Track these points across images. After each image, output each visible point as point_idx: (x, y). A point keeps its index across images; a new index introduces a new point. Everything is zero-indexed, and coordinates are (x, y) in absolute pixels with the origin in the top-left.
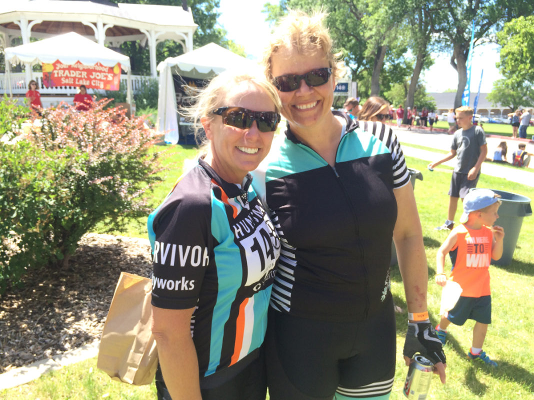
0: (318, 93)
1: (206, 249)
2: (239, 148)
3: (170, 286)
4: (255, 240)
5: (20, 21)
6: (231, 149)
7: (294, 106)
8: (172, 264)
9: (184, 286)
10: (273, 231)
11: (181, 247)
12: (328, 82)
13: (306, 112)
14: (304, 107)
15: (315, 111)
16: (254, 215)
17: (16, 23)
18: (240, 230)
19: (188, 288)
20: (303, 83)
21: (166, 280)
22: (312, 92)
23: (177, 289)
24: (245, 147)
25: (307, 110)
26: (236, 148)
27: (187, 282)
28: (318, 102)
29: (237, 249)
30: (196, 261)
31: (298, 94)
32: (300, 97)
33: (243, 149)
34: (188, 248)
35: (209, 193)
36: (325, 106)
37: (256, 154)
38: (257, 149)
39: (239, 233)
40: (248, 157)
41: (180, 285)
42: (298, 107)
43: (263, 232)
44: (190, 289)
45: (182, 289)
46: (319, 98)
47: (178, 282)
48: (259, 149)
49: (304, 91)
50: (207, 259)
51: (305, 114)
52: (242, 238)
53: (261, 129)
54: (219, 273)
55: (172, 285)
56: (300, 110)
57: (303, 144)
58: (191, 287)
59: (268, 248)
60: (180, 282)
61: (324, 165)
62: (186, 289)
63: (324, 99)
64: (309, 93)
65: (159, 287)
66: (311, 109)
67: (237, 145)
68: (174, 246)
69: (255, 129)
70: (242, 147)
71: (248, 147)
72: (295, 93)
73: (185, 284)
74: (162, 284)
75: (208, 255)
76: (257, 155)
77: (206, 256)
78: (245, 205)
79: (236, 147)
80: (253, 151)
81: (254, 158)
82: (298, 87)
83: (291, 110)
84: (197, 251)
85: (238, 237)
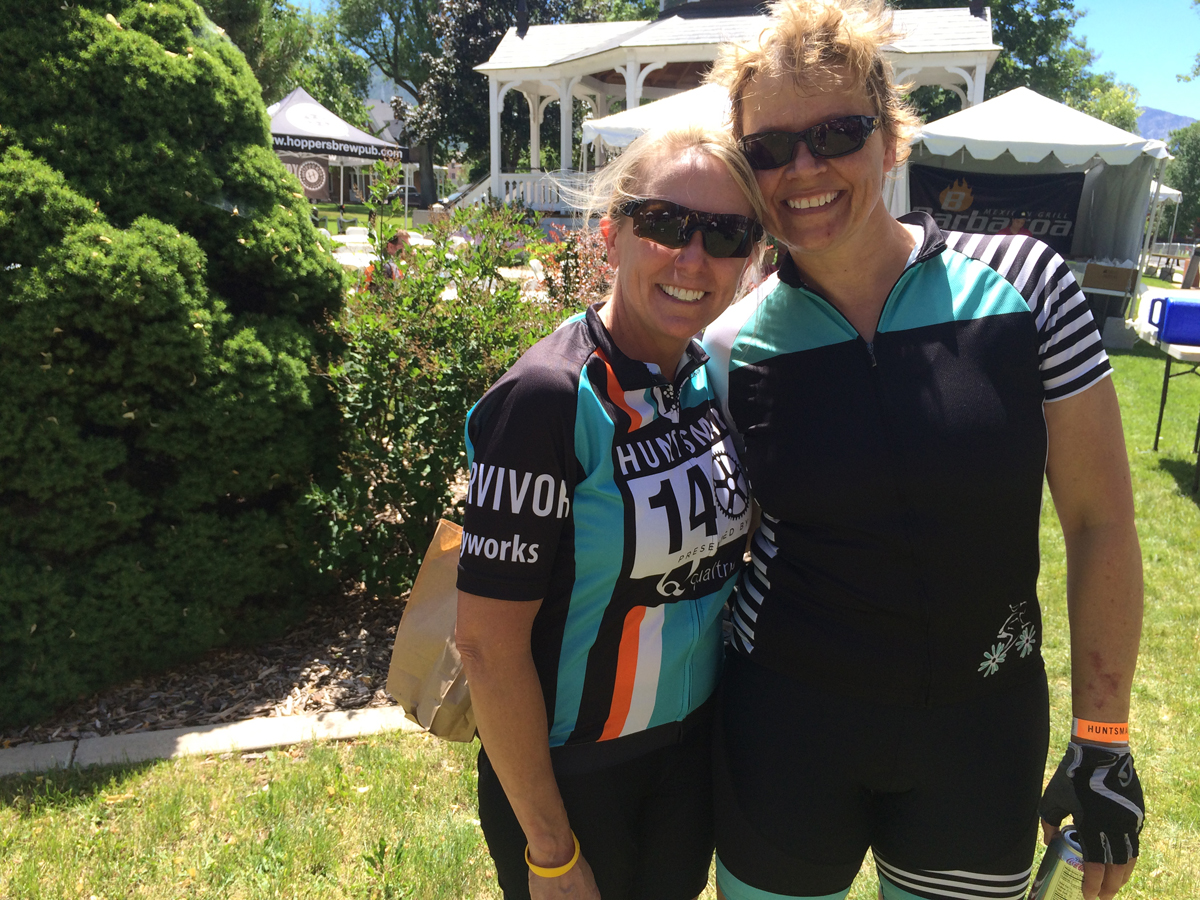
0: (840, 175)
1: (563, 483)
2: (664, 287)
3: (491, 552)
4: (666, 485)
5: (625, 67)
6: (645, 290)
7: (785, 203)
8: (496, 506)
9: (518, 554)
10: (728, 476)
11: (513, 473)
12: (865, 148)
13: (808, 217)
14: (804, 204)
15: (830, 215)
16: (690, 437)
17: (619, 70)
18: (633, 457)
19: (526, 560)
20: (803, 147)
21: (483, 539)
22: (824, 169)
23: (502, 557)
24: (675, 286)
25: (811, 210)
26: (659, 287)
27: (524, 545)
28: (841, 193)
29: (617, 497)
30: (542, 506)
31: (790, 175)
32: (793, 179)
33: (670, 291)
34: (528, 476)
35: (577, 373)
36: (855, 204)
37: (696, 302)
38: (701, 294)
39: (629, 464)
40: (678, 309)
41: (509, 551)
42: (792, 204)
43: (696, 475)
44: (529, 561)
45: (514, 559)
46: (842, 185)
47: (505, 545)
48: (706, 294)
49: (805, 169)
50: (565, 504)
51: (804, 222)
52: (633, 475)
53: (712, 250)
54: (578, 541)
55: (494, 549)
56: (797, 211)
57: (806, 288)
58: (532, 557)
59: (700, 509)
60: (509, 544)
61: (851, 338)
62: (522, 560)
63: (853, 187)
64: (815, 172)
65: (470, 552)
66: (819, 209)
67: (659, 280)
68: (501, 471)
69: (696, 250)
70: (669, 285)
71: (680, 287)
72: (784, 173)
73: (518, 550)
74: (476, 545)
75: (567, 496)
76: (698, 307)
77: (563, 498)
78: (668, 410)
79: (657, 285)
80: (689, 296)
81: (690, 311)
82: (790, 159)
83: (779, 213)
84: (545, 485)
85: (625, 471)
